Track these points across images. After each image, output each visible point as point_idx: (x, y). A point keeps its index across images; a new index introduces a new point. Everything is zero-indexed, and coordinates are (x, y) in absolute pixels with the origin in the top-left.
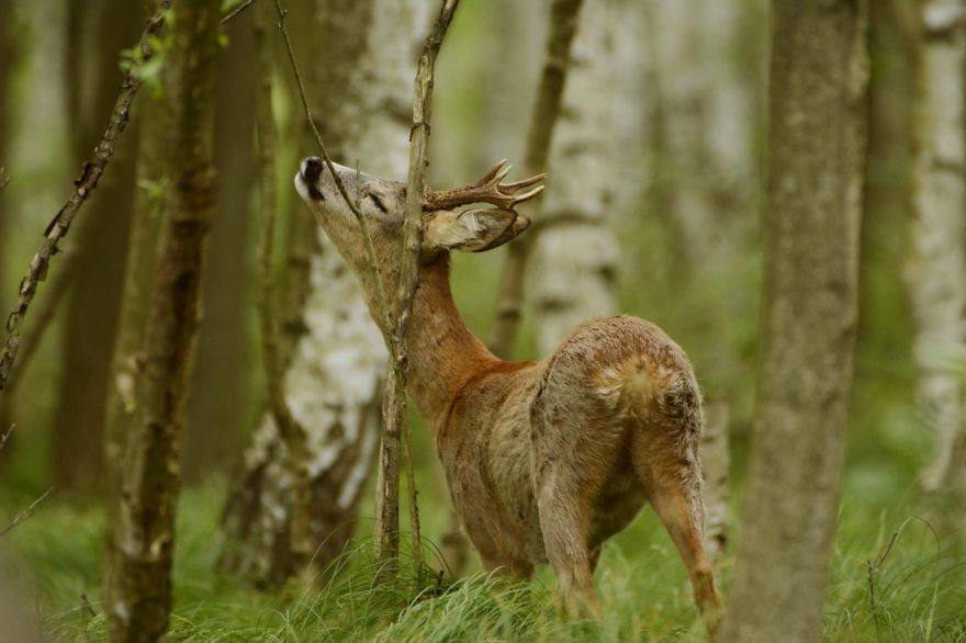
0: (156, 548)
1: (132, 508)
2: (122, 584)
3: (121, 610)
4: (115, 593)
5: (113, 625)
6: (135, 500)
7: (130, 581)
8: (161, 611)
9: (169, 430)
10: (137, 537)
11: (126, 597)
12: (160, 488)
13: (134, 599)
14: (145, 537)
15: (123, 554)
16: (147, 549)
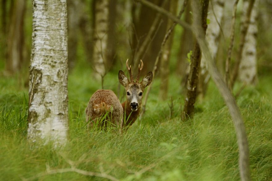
0: (193, 89)
1: (190, 82)
2: (187, 95)
3: (187, 99)
4: (186, 96)
5: (186, 102)
6: (190, 80)
7: (189, 94)
8: (194, 100)
9: (197, 68)
10: (190, 87)
11: (188, 97)
12: (195, 78)
13: (189, 97)
14: (192, 87)
15: (188, 89)
16: (192, 89)
